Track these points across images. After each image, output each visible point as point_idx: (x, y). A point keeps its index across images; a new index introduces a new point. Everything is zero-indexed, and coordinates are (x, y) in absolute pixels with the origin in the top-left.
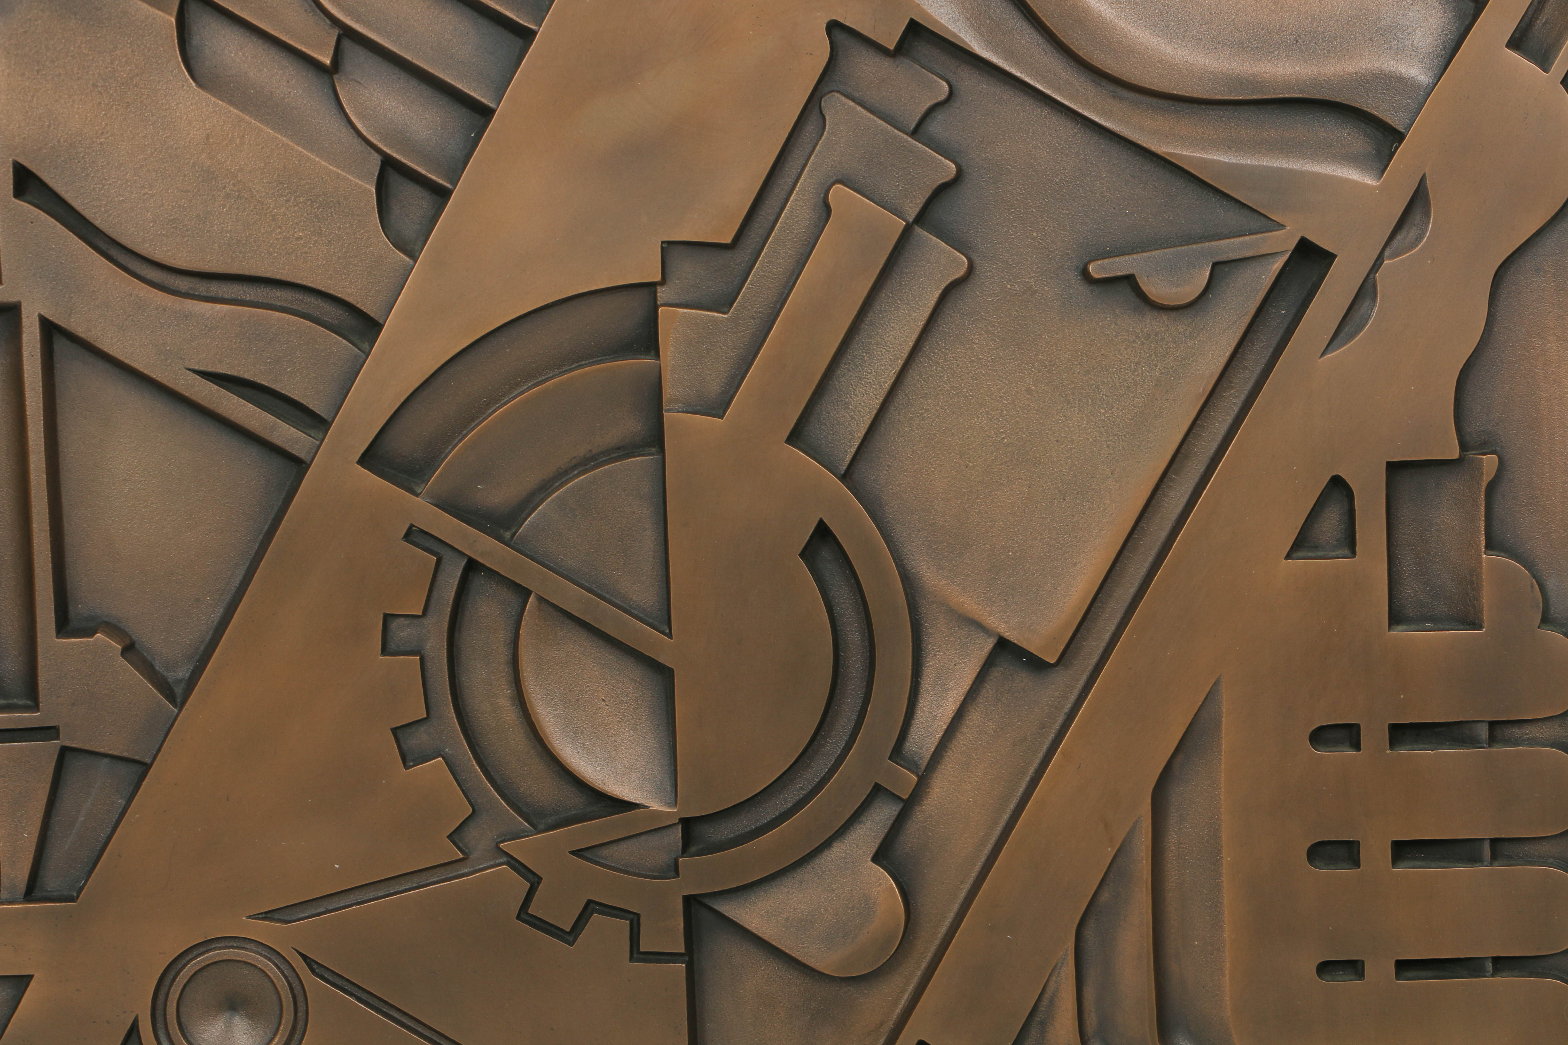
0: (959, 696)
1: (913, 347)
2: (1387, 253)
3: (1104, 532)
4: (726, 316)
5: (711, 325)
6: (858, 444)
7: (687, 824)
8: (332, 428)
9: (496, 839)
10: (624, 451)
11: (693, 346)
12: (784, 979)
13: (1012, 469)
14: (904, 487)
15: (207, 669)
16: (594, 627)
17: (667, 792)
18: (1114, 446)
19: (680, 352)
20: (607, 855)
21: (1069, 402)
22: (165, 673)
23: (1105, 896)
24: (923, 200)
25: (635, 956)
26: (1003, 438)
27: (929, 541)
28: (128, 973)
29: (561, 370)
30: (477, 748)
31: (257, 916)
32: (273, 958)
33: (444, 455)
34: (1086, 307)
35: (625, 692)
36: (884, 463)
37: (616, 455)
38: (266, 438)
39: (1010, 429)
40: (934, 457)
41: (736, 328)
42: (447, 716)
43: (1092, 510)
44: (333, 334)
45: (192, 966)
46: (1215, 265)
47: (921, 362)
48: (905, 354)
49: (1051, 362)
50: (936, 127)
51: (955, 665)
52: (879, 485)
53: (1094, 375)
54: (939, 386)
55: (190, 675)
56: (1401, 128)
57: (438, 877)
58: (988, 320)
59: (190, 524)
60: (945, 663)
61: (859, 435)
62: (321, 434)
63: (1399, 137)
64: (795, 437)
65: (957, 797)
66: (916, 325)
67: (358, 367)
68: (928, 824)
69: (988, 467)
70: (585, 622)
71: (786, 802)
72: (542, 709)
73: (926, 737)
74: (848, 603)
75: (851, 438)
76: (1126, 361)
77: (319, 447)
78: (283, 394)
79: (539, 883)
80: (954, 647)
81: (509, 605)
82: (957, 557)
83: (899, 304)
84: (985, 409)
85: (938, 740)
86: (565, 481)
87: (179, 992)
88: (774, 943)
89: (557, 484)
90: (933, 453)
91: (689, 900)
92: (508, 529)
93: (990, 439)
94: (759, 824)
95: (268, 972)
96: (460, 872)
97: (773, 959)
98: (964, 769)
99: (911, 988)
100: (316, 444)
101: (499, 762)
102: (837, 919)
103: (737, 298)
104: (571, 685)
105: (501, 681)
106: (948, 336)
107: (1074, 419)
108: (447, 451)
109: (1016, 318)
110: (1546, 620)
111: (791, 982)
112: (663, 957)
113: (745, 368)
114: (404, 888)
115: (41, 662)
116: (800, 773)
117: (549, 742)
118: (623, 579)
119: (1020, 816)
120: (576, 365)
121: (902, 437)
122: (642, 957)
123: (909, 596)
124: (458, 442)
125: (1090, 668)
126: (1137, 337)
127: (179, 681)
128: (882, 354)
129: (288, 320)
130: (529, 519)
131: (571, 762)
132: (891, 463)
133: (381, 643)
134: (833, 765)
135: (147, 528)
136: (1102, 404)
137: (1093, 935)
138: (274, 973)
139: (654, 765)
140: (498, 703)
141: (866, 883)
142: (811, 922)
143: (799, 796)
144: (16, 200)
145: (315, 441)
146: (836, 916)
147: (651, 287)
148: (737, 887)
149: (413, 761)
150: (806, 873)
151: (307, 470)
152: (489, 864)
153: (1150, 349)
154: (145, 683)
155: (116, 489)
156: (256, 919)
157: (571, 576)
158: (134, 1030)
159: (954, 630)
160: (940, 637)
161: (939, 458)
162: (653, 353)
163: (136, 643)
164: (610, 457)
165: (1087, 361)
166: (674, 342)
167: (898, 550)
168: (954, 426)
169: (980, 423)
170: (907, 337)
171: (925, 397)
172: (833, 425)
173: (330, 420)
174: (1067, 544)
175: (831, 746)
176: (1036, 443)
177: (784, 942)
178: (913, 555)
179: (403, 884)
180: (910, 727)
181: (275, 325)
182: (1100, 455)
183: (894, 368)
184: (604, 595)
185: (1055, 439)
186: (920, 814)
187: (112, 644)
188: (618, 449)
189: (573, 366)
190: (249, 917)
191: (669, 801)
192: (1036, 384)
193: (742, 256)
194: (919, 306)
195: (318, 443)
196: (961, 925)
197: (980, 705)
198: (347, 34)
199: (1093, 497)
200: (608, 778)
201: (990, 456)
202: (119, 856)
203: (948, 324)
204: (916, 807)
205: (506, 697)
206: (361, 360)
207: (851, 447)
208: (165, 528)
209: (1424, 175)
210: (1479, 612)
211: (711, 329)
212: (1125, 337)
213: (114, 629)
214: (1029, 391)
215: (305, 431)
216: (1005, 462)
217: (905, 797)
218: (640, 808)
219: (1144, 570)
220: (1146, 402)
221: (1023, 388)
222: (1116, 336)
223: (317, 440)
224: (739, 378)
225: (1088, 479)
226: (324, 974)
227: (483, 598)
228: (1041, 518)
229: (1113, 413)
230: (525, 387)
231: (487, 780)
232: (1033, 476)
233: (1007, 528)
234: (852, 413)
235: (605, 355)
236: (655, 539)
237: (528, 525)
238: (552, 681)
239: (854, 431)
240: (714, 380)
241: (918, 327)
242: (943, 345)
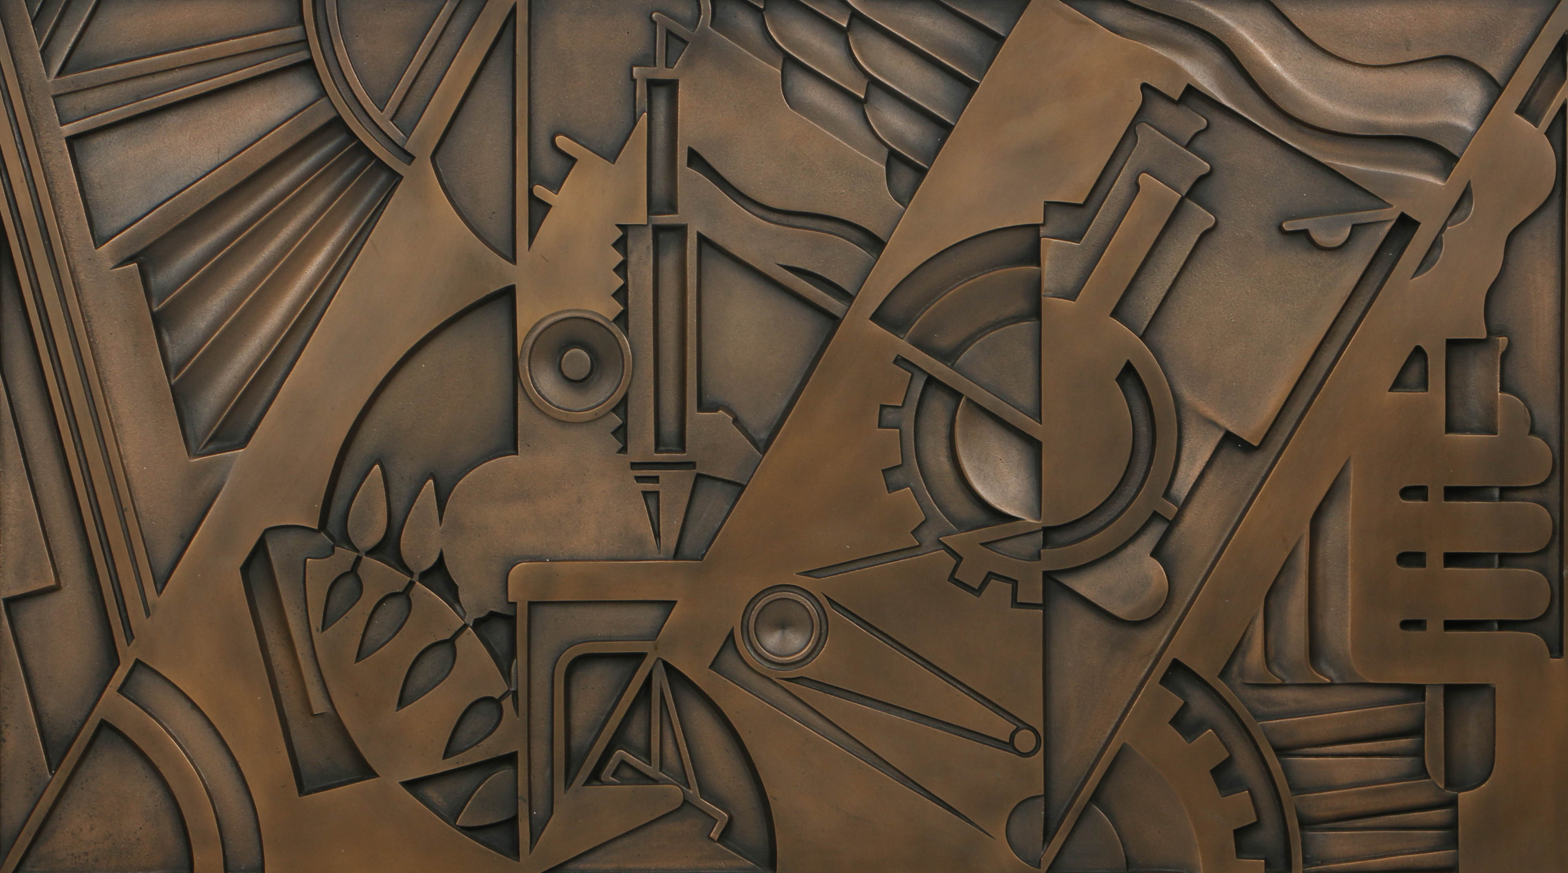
0: (1202, 463)
1: (1183, 266)
2: (1449, 223)
3: (1286, 374)
4: (1078, 244)
5: (1070, 248)
6: (1150, 319)
7: (1047, 531)
8: (855, 300)
9: (938, 535)
10: (1016, 319)
11: (1060, 261)
12: (1097, 624)
13: (1236, 337)
14: (1175, 344)
15: (780, 432)
17: (1035, 512)
18: (1294, 325)
19: (1052, 263)
20: (1000, 546)
21: (1269, 300)
22: (755, 434)
23: (1282, 580)
24: (1191, 184)
25: (1014, 604)
26: (1232, 319)
27: (1188, 375)
28: (729, 603)
29: (983, 272)
30: (928, 481)
31: (803, 573)
32: (809, 596)
33: (916, 317)
34: (1280, 247)
35: (1013, 455)
36: (1164, 331)
37: (1013, 321)
38: (818, 304)
39: (1236, 314)
40: (1192, 328)
41: (1084, 251)
42: (913, 465)
43: (1281, 360)
44: (858, 248)
45: (763, 601)
46: (1354, 226)
47: (1187, 275)
48: (1178, 269)
49: (1260, 277)
50: (1199, 144)
51: (1200, 446)
52: (1162, 341)
53: (1284, 285)
54: (1197, 288)
55: (769, 437)
56: (1457, 155)
57: (905, 555)
58: (1225, 252)
59: (772, 351)
60: (1195, 444)
61: (1151, 314)
62: (849, 303)
63: (1456, 159)
64: (1115, 314)
65: (1199, 522)
66: (1185, 253)
67: (872, 266)
68: (1183, 536)
69: (1222, 335)
71: (1102, 522)
73: (1183, 486)
74: (1141, 410)
75: (1146, 316)
76: (1302, 278)
77: (848, 310)
78: (829, 280)
79: (961, 562)
80: (1200, 435)
81: (949, 402)
82: (1203, 385)
83: (1176, 241)
84: (1222, 302)
85: (1189, 488)
86: (983, 334)
87: (756, 615)
88: (1092, 601)
89: (978, 336)
90: (1191, 326)
91: (1045, 573)
92: (952, 359)
93: (1225, 319)
94: (1086, 534)
95: (805, 604)
96: (917, 553)
98: (1204, 506)
100: (845, 308)
101: (939, 493)
102: (1129, 588)
103: (1085, 234)
104: (983, 449)
105: (942, 447)
106: (1202, 261)
107: (1272, 309)
108: (918, 315)
109: (1241, 252)
110: (1532, 432)
111: (1100, 625)
112: (1030, 605)
113: (1088, 274)
114: (885, 561)
115: (688, 426)
116: (1109, 506)
117: (970, 481)
118: (1014, 389)
120: (992, 269)
121: (1175, 316)
122: (1018, 604)
123: (1177, 407)
124: (924, 311)
125: (1277, 451)
126: (1308, 265)
127: (763, 439)
130: (963, 354)
131: (982, 493)
132: (1169, 331)
133: (878, 421)
134: (1129, 500)
135: (747, 353)
136: (1288, 301)
137: (1274, 602)
138: (810, 606)
139: (1028, 497)
140: (940, 459)
141: (1146, 568)
142: (1115, 589)
143: (1108, 518)
144: (689, 168)
145: (845, 306)
146: (1129, 586)
147: (1037, 227)
148: (1071, 568)
149: (893, 488)
150: (1113, 561)
151: (841, 323)
152: (933, 549)
153: (1315, 271)
154: (744, 439)
156: (802, 575)
157: (986, 388)
158: (731, 635)
159: (1201, 426)
160: (1193, 430)
161: (1195, 329)
162: (1036, 263)
163: (740, 417)
164: (1009, 322)
165: (1280, 277)
166: (1050, 258)
167: (1171, 381)
168: (1204, 311)
169: (1219, 310)
170: (1180, 260)
171: (1188, 294)
172: (1137, 307)
173: (854, 295)
174: (1266, 379)
175: (1128, 491)
176: (1250, 322)
177: (1099, 601)
178: (1180, 384)
179: (883, 558)
180: (1174, 481)
181: (827, 241)
182: (1286, 330)
184: (1004, 399)
185: (1261, 320)
186: (1178, 530)
187: (727, 417)
188: (1014, 318)
189: (990, 270)
190: (799, 573)
191: (1036, 517)
192: (1251, 289)
193: (1088, 212)
194: (1188, 242)
195: (847, 308)
197: (1214, 470)
198: (873, 82)
199: (1282, 353)
201: (1224, 329)
202: (727, 536)
203: (1202, 254)
204: (1176, 526)
205: (945, 456)
206: (874, 262)
207: (1146, 321)
208: (758, 353)
209: (1470, 181)
210: (1495, 425)
211: (1070, 251)
212: (1301, 265)
213: (728, 410)
214: (1247, 293)
215: (840, 301)
216: (1233, 332)
217: (1170, 519)
218: (1019, 520)
220: (1313, 301)
221: (1244, 291)
222: (1297, 264)
223: (847, 306)
224: (1085, 279)
225: (1279, 343)
226: (838, 608)
227: (935, 398)
228: (1252, 364)
229: (1294, 306)
230: (963, 281)
231: (935, 502)
232: (1248, 340)
233: (1232, 369)
235: (1008, 264)
236: (1035, 369)
237: (963, 357)
238: (972, 447)
239: (1148, 311)
240: (1070, 279)
241: (1186, 255)
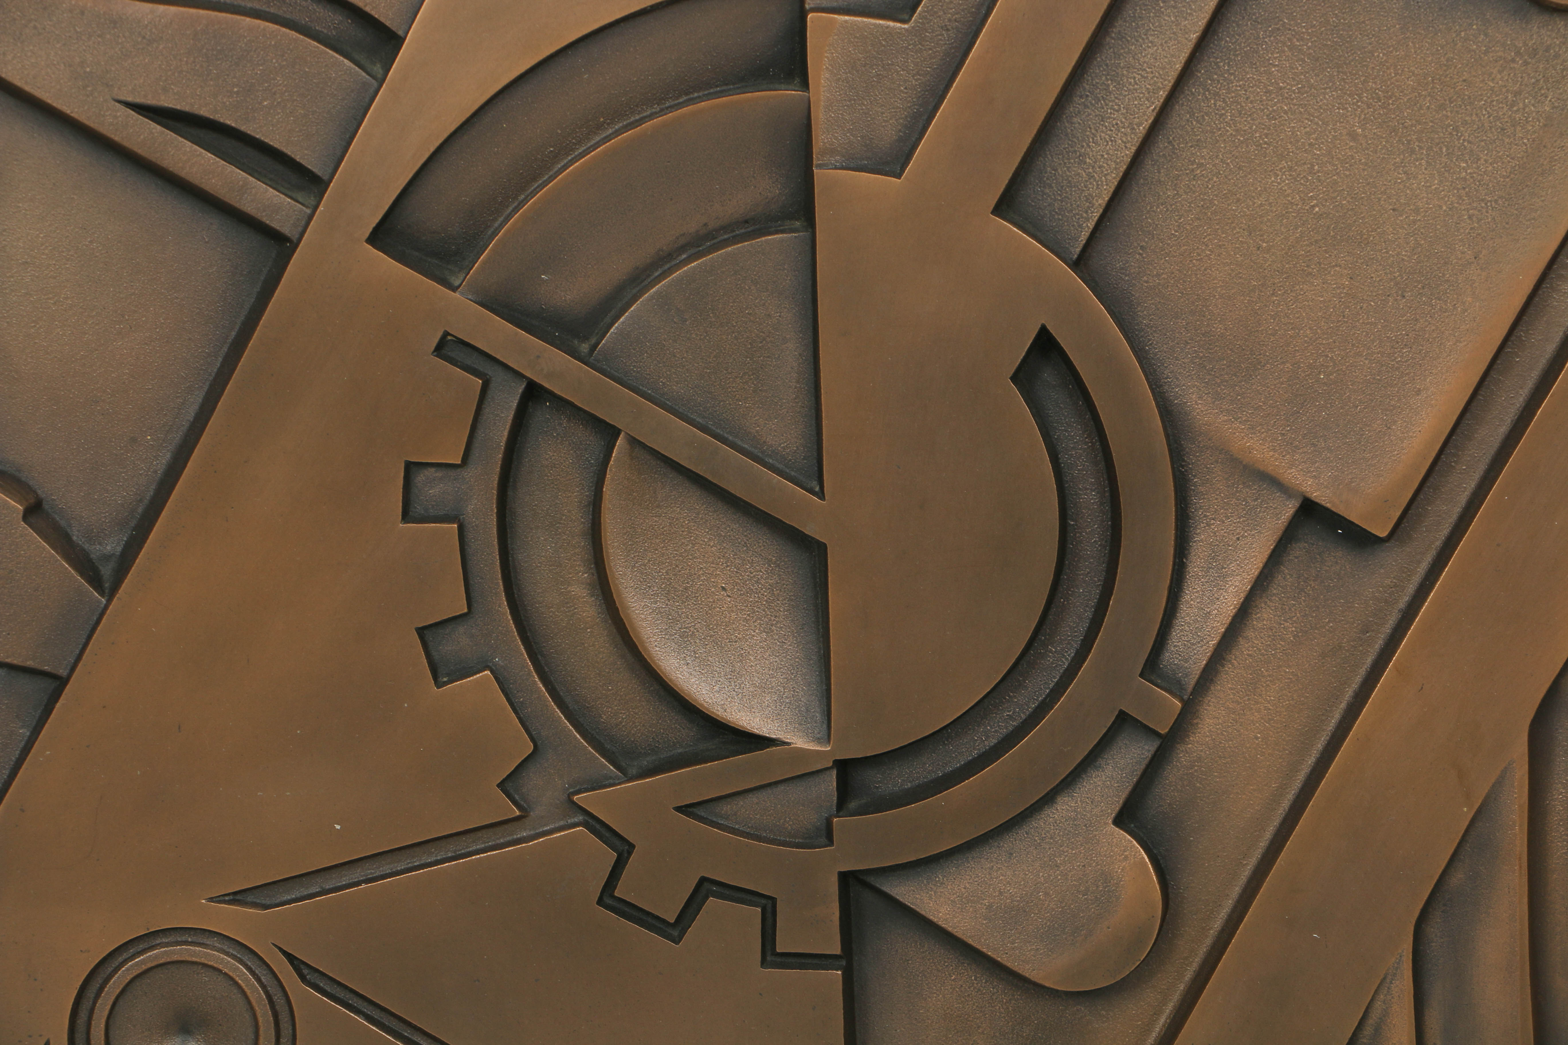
0: (1243, 585)
1: (1182, 70)
3: (1461, 345)
4: (906, 26)
5: (885, 40)
6: (1099, 215)
8: (329, 189)
9: (568, 789)
11: (858, 71)
12: (984, 994)
13: (1326, 252)
14: (1164, 278)
15: (148, 541)
16: (710, 482)
17: (816, 722)
18: (1480, 216)
19: (838, 80)
20: (729, 813)
21: (1413, 152)
22: (86, 546)
23: (1457, 878)
25: (769, 958)
26: (1313, 207)
27: (1201, 358)
28: (35, 980)
29: (662, 106)
30: (539, 657)
31: (221, 898)
32: (245, 959)
33: (492, 229)
34: (1441, 9)
35: (754, 576)
36: (1136, 244)
37: (743, 231)
38: (232, 203)
39: (1324, 193)
40: (1209, 235)
41: (920, 44)
42: (498, 611)
43: (1445, 312)
44: (330, 52)
45: (128, 970)
47: (1193, 94)
48: (1169, 81)
49: (1387, 92)
51: (1238, 539)
52: (1128, 275)
53: (1451, 112)
54: (1220, 129)
55: (123, 550)
57: (484, 842)
58: (1294, 30)
59: (122, 328)
60: (1224, 536)
61: (1100, 201)
62: (312, 198)
64: (1007, 205)
65: (1238, 731)
66: (1187, 39)
67: (367, 100)
68: (1196, 771)
69: (1289, 249)
70: (697, 475)
71: (987, 737)
72: (635, 602)
73: (1193, 644)
74: (1081, 449)
75: (1088, 207)
76: (1501, 90)
77: (310, 218)
78: (257, 139)
79: (630, 853)
80: (1236, 513)
81: (586, 449)
82: (1242, 381)
83: (1162, 8)
84: (1286, 163)
85: (1211, 649)
86: (669, 269)
87: (108, 1007)
88: (970, 941)
89: (656, 274)
90: (1208, 228)
91: (846, 879)
92: (585, 338)
93: (1294, 207)
94: (949, 769)
95: (237, 979)
96: (515, 837)
97: (968, 964)
98: (1250, 691)
99: (1169, 1008)
100: (306, 212)
101: (572, 677)
102: (1062, 908)
104: (677, 566)
105: (574, 561)
106: (1234, 55)
107: (1420, 177)
108: (496, 225)
109: (1335, 27)
111: (994, 997)
112: (810, 961)
113: (934, 104)
114: (433, 859)
116: (1009, 696)
117: (646, 649)
118: (753, 412)
119: (1333, 760)
120: (685, 98)
121: (1162, 204)
122: (779, 960)
123: (1171, 438)
124: (513, 211)
125: (1438, 544)
126: (1518, 53)
127: (107, 558)
128: (1135, 82)
129: (264, 29)
130: (616, 325)
131: (677, 678)
132: (1147, 242)
133: (401, 504)
134: (1057, 683)
135: (58, 333)
136: (1462, 155)
137: (1439, 934)
138: (246, 980)
139: (796, 683)
140: (570, 592)
141: (1105, 856)
142: (1025, 911)
143: (1007, 729)
145: (304, 208)
146: (1061, 902)
148: (918, 860)
149: (448, 675)
150: (1015, 841)
151: (294, 251)
152: (557, 825)
153: (1536, 72)
154: (58, 560)
155: (13, 277)
156: (220, 902)
157: (677, 407)
159: (1237, 488)
160: (1216, 499)
161: (1218, 235)
162: (797, 80)
163: (44, 502)
164: (734, 234)
165: (1442, 90)
166: (831, 65)
167: (1155, 371)
168: (1240, 188)
169: (1279, 184)
170: (1172, 56)
171: (1197, 145)
172: (1062, 187)
173: (326, 178)
174: (1406, 361)
175: (1055, 657)
176: (1362, 213)
177: (985, 940)
178: (1177, 379)
179: (433, 853)
180: (1170, 630)
181: (245, 37)
182: (1458, 230)
183: (1153, 103)
184: (726, 435)
185: (1391, 207)
186: (1184, 756)
187: (10, 503)
188: (746, 222)
189: (681, 100)
190: (211, 900)
191: (818, 736)
192: (1362, 125)
194: (1191, 9)
195: (308, 211)
196: (1244, 917)
197: (1274, 598)
199: (1446, 293)
200: (730, 702)
201: (1293, 233)
202: (22, 810)
203: (1233, 36)
204: (1178, 746)
205: (582, 583)
206: (372, 90)
207: (1088, 220)
208: (86, 334)
211: (884, 46)
212: (1500, 54)
213: (14, 483)
214: (1353, 136)
215: (290, 193)
216: (1316, 241)
217: (1163, 731)
218: (777, 745)
219: (1521, 399)
220: (1530, 150)
221: (1344, 132)
222: (1486, 53)
223: (307, 207)
224: (925, 117)
225: (1439, 265)
226: (318, 982)
227: (549, 440)
228: (1368, 324)
229: (1478, 168)
230: (610, 131)
231: (555, 703)
232: (1357, 262)
233: (1317, 339)
234: (1090, 170)
235: (727, 84)
236: (800, 355)
237: (616, 334)
238: (649, 561)
239: (1092, 196)
240: (887, 121)
241: (1190, 41)
242: (1226, 68)
